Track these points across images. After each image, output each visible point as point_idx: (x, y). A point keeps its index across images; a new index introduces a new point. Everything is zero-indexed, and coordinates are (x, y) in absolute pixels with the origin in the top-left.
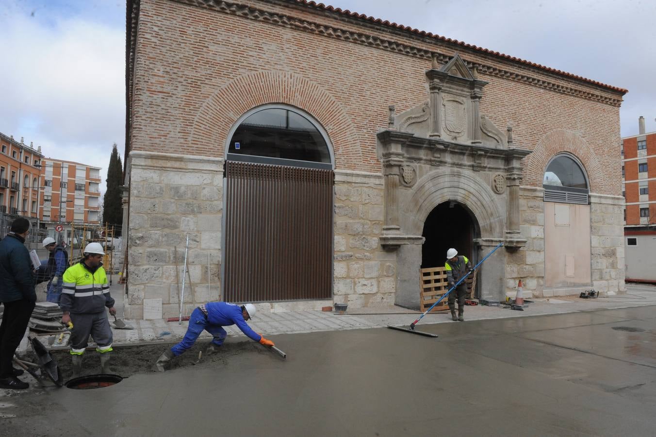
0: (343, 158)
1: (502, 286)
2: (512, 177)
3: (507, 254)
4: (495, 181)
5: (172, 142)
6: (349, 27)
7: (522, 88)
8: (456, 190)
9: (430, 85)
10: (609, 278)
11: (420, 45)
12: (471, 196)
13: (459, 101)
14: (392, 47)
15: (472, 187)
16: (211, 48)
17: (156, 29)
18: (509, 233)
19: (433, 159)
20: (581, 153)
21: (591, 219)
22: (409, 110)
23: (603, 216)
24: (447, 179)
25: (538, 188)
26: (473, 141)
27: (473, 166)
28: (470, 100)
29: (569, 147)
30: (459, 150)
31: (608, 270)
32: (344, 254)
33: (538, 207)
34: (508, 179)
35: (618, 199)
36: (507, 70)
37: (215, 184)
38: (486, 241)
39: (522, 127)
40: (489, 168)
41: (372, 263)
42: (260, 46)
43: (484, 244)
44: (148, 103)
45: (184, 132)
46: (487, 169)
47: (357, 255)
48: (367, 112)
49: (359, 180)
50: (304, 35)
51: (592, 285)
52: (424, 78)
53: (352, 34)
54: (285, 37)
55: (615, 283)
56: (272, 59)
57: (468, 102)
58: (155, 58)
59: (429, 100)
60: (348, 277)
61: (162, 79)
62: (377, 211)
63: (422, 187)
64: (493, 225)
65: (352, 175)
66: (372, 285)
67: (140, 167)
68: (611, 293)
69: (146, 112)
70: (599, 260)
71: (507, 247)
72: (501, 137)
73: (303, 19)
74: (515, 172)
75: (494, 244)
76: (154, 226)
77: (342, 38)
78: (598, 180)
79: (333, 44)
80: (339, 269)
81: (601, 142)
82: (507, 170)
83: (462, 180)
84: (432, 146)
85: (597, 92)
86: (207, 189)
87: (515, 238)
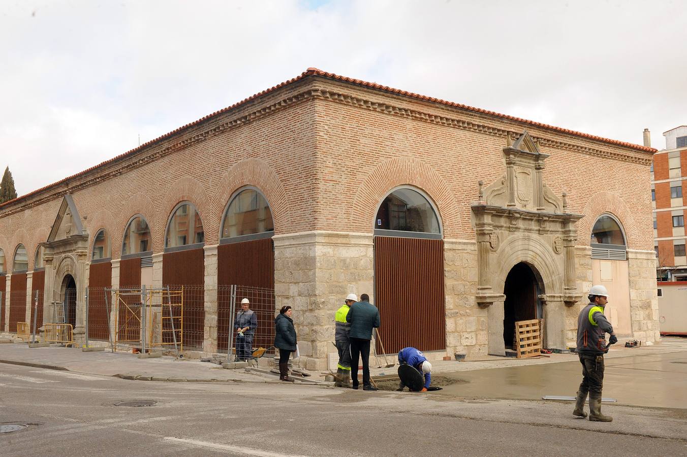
0: (449, 228)
1: (563, 338)
2: (569, 239)
3: (565, 308)
4: (555, 242)
5: (340, 222)
6: (451, 115)
7: (572, 155)
8: (527, 251)
9: (506, 161)
10: (646, 329)
11: (500, 125)
12: (538, 257)
13: (527, 172)
14: (481, 129)
15: (538, 249)
16: (362, 141)
17: (326, 127)
18: (568, 289)
19: (511, 226)
20: (619, 212)
21: (629, 274)
22: (492, 184)
23: (638, 270)
24: (520, 242)
25: (587, 247)
26: (539, 208)
27: (539, 230)
28: (535, 171)
29: (610, 208)
30: (529, 217)
31: (645, 321)
32: (452, 311)
33: (588, 265)
34: (564, 240)
35: (651, 253)
36: (562, 141)
37: (368, 255)
38: (550, 297)
39: (574, 192)
40: (551, 231)
41: (471, 318)
42: (393, 137)
43: (548, 299)
44: (324, 190)
45: (347, 213)
46: (549, 232)
47: (461, 312)
48: (464, 188)
49: (460, 247)
50: (421, 124)
51: (633, 336)
52: (502, 154)
53: (453, 120)
54: (408, 127)
55: (652, 333)
56: (400, 147)
57: (533, 172)
58: (327, 152)
59: (506, 173)
60: (456, 331)
61: (331, 170)
62: (473, 274)
63: (504, 250)
64: (555, 283)
65: (456, 243)
66: (472, 338)
67: (321, 244)
68: (649, 343)
69: (323, 198)
70: (638, 312)
71: (566, 302)
72: (557, 201)
73: (422, 111)
74: (572, 234)
75: (556, 299)
76: (331, 292)
77: (446, 125)
78: (633, 237)
79: (440, 130)
80: (450, 324)
81: (635, 200)
82: (564, 232)
83: (532, 243)
84: (511, 215)
85: (632, 154)
86: (363, 260)
87: (574, 294)
